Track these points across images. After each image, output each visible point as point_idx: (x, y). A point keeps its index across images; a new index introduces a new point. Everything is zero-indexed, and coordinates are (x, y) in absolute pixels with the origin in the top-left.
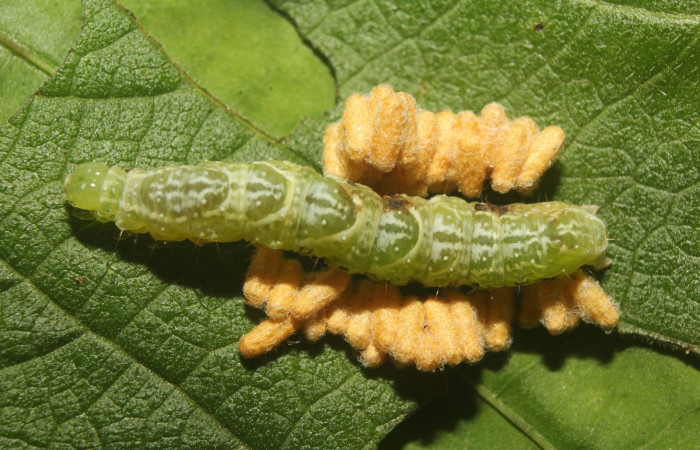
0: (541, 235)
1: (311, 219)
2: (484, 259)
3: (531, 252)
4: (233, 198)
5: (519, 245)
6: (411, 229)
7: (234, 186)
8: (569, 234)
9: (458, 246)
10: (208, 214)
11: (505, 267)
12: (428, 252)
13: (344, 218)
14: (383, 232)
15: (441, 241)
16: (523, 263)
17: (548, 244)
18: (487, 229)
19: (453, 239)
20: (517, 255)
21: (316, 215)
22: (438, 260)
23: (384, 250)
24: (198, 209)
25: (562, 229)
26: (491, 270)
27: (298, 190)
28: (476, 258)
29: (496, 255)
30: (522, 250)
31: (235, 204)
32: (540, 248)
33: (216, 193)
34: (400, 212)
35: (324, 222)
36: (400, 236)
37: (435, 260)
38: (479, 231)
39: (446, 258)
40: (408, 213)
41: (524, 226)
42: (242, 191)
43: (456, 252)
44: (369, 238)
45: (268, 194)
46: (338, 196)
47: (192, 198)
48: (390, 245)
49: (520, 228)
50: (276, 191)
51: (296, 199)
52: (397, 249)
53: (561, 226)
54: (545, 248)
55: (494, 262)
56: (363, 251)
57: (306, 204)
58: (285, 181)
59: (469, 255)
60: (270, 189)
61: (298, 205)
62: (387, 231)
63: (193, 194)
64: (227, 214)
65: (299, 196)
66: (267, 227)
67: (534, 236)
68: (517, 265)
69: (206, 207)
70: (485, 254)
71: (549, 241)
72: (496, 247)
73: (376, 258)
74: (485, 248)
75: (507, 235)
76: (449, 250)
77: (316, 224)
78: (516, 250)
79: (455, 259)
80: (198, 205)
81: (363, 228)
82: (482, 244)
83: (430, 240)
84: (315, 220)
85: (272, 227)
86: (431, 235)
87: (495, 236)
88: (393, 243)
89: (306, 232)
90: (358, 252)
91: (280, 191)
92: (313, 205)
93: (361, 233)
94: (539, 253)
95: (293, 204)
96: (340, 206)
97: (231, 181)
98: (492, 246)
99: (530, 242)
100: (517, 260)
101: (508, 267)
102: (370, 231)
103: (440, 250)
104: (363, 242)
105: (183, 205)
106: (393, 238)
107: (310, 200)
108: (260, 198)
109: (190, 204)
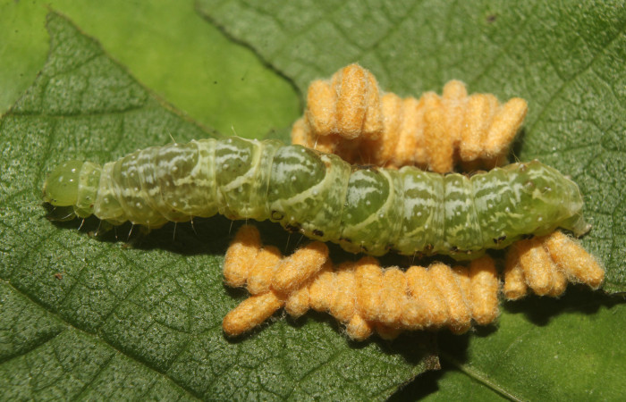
0: (513, 184)
1: (281, 177)
2: (458, 213)
3: (504, 201)
4: (203, 164)
5: (492, 196)
6: (381, 184)
7: (204, 153)
8: (540, 178)
9: (430, 202)
10: (180, 182)
11: (481, 223)
12: (400, 209)
13: (313, 173)
14: (353, 188)
15: (413, 197)
16: (498, 214)
17: (520, 190)
18: (458, 186)
19: (424, 195)
20: (491, 206)
21: (285, 172)
22: (412, 217)
23: (356, 206)
24: (169, 178)
25: (532, 174)
26: (467, 225)
27: (265, 153)
28: (450, 214)
29: (470, 209)
30: (495, 200)
31: (205, 170)
32: (514, 196)
33: (186, 160)
34: (368, 170)
35: (294, 178)
36: (371, 190)
37: (408, 218)
38: (451, 188)
39: (419, 214)
40: (377, 172)
41: (495, 178)
42: (212, 158)
43: (429, 208)
44: (340, 195)
45: (235, 157)
46: (307, 155)
47: (163, 168)
48: (361, 200)
49: (491, 181)
50: (242, 154)
51: (264, 160)
52: (368, 203)
53: (531, 172)
54: (518, 195)
55: (468, 217)
56: (335, 208)
57: (275, 165)
58: (251, 146)
59: (442, 212)
60: (236, 153)
61: (265, 166)
62: (357, 187)
63: (163, 163)
64: (199, 180)
65: (266, 158)
66: (236, 191)
67: (505, 185)
68: (492, 217)
69: (178, 174)
70: (459, 208)
71: (522, 187)
72: (468, 202)
73: (349, 216)
74: (458, 202)
75: (479, 189)
76: (421, 206)
77: (286, 181)
78: (489, 202)
79: (428, 215)
80: (169, 173)
81: (333, 184)
82: (454, 200)
83: (402, 198)
84: (285, 177)
85: (241, 190)
86: (402, 192)
87: (467, 192)
88: (364, 197)
89: (277, 192)
90: (330, 210)
91: (247, 154)
92: (281, 165)
93: (332, 189)
94: (512, 201)
95: (260, 165)
96: (308, 163)
97: (200, 148)
98: (465, 201)
99: (502, 191)
100: (492, 211)
101: (484, 221)
102: (340, 187)
103: (412, 206)
104: (334, 197)
105: (155, 175)
106: (363, 192)
107: (277, 160)
108: (227, 162)
109: (162, 173)
